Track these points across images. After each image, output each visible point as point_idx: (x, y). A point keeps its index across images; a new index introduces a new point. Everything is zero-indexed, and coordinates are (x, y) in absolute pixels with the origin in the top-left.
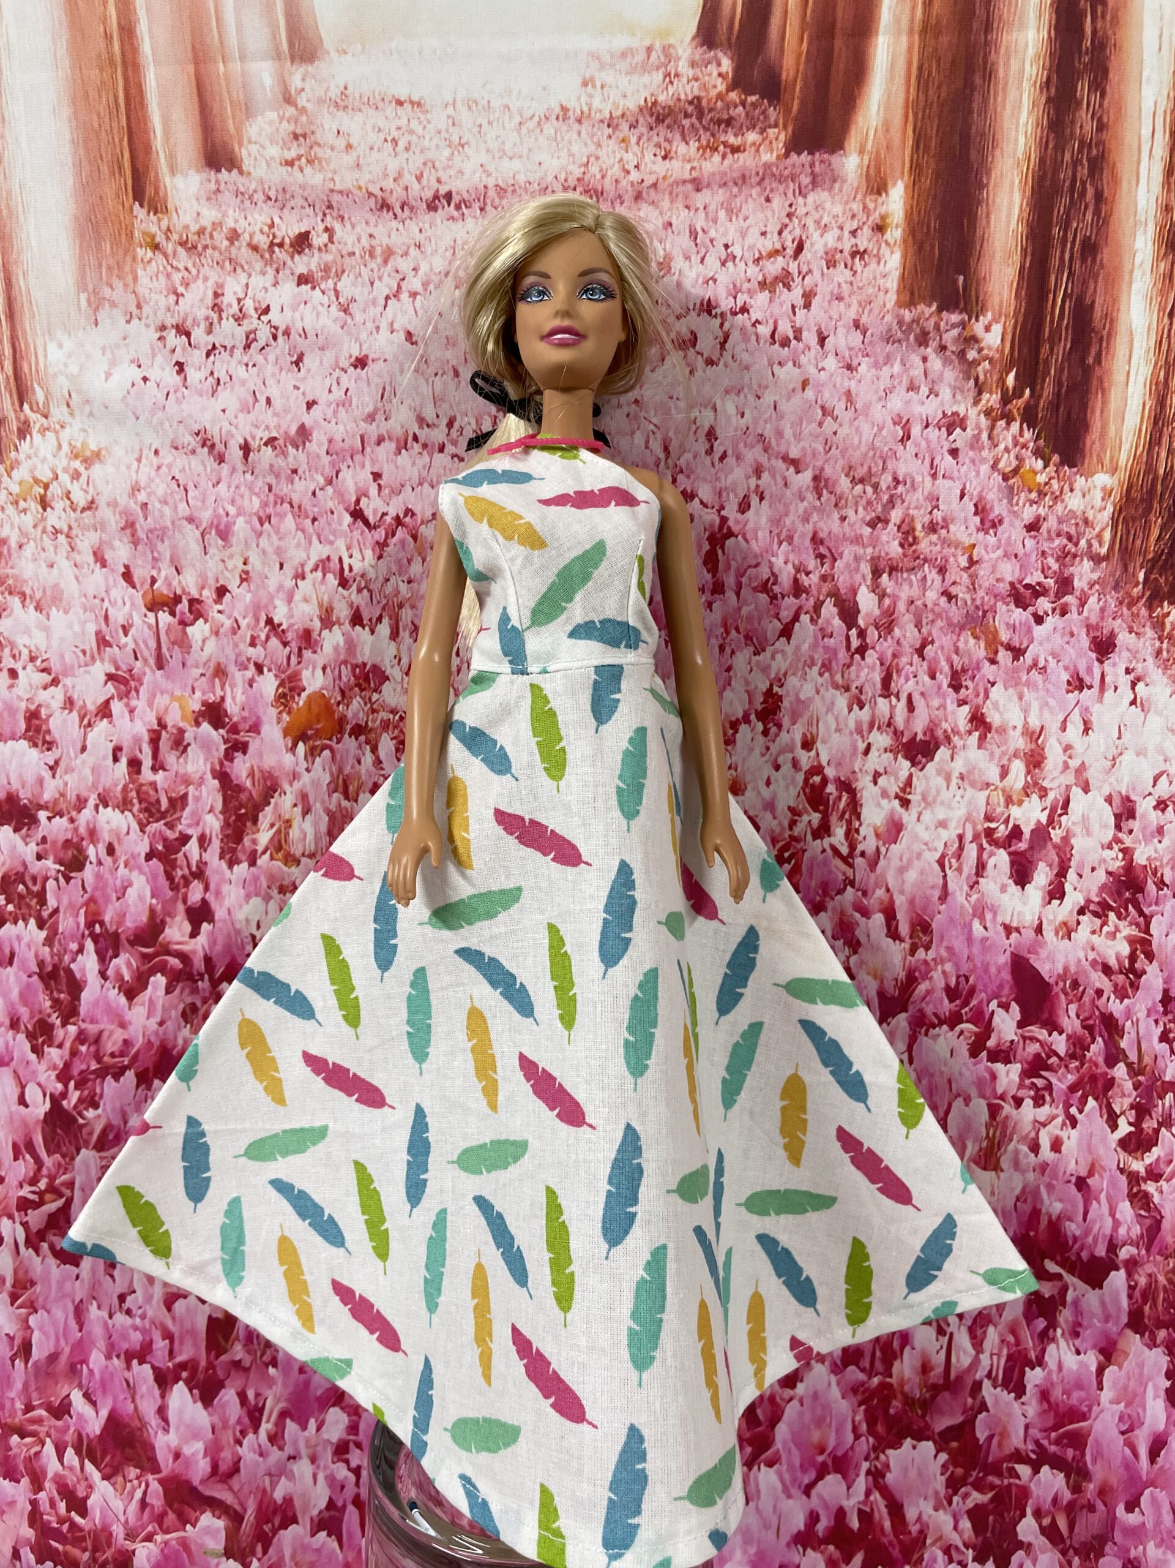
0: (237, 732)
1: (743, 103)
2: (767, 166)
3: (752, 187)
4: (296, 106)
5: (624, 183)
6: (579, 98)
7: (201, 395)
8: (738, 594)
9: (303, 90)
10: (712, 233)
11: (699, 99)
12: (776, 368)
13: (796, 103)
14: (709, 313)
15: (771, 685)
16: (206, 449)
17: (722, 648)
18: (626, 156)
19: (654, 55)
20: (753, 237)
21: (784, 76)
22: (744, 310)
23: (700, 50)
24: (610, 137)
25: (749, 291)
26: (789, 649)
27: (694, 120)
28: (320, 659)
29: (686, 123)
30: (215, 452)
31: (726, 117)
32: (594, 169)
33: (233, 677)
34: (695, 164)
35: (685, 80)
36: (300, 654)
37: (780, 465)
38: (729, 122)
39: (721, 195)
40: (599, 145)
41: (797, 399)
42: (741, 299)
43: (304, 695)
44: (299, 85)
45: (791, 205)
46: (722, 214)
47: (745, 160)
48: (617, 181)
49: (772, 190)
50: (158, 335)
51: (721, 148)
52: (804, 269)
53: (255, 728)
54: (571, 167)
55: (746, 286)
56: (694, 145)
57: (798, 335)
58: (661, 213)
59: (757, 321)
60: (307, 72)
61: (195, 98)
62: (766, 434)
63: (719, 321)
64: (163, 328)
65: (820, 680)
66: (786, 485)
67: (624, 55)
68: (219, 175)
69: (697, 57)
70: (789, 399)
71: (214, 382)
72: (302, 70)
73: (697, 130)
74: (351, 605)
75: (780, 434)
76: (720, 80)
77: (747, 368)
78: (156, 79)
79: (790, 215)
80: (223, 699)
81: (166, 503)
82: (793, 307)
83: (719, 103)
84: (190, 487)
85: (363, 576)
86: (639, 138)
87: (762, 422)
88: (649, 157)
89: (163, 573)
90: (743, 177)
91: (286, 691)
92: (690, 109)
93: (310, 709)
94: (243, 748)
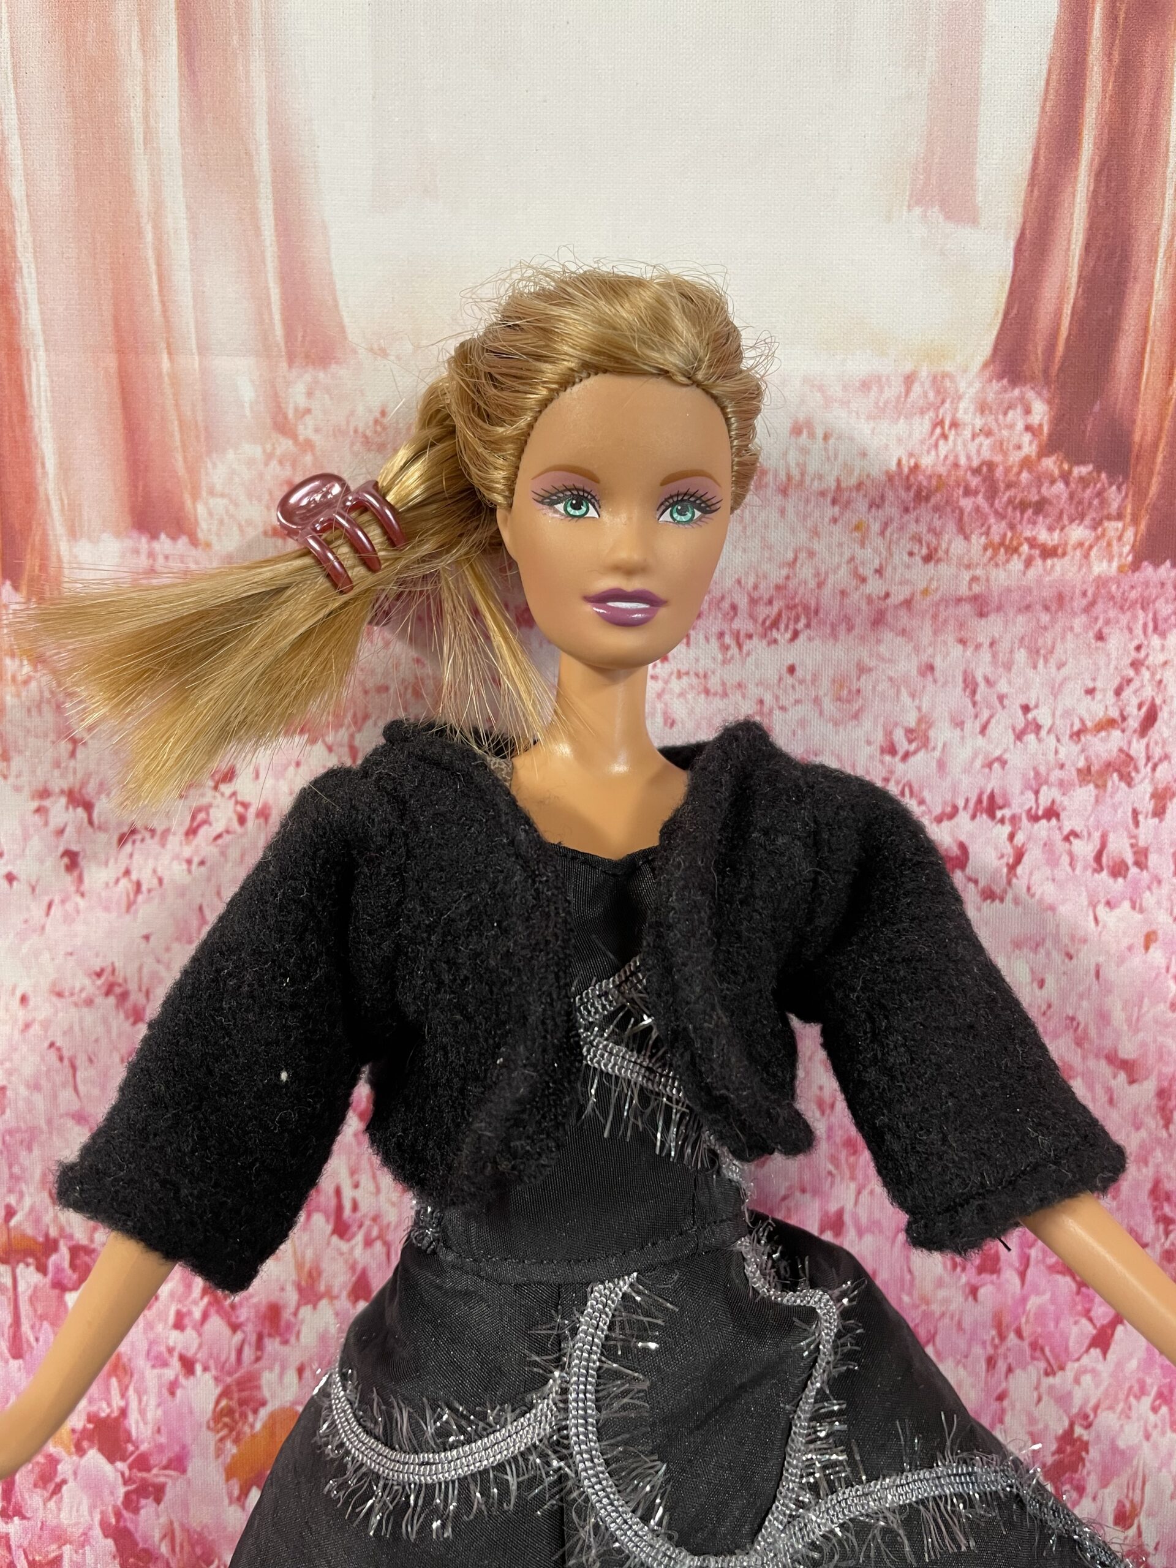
0: (148, 1469)
1: (1066, 477)
2: (1101, 582)
3: (1074, 614)
4: (294, 436)
5: (855, 596)
6: (785, 454)
7: (107, 909)
8: (1022, 1275)
9: (308, 411)
10: (1003, 687)
11: (991, 466)
12: (1101, 910)
13: (1156, 481)
14: (992, 816)
15: (1072, 1425)
16: (112, 1000)
17: (991, 1362)
18: (860, 553)
19: (917, 389)
20: (1072, 697)
21: (1137, 437)
22: (1052, 813)
23: (996, 386)
24: (835, 520)
25: (1061, 784)
26: (1105, 1368)
27: (980, 500)
28: (294, 1355)
29: (967, 503)
30: (129, 1004)
31: (1035, 498)
32: (805, 572)
33: (142, 1378)
34: (979, 572)
35: (967, 433)
36: (259, 1345)
37: (1103, 1068)
38: (1040, 507)
39: (1021, 624)
40: (815, 533)
41: (1137, 960)
42: (1047, 796)
43: (263, 1413)
44: (301, 401)
45: (1138, 648)
46: (1021, 656)
47: (1063, 569)
48: (843, 593)
49: (1107, 622)
50: (35, 804)
51: (1025, 548)
52: (1157, 752)
53: (178, 1463)
54: (766, 567)
55: (1056, 774)
56: (978, 541)
57: (1141, 858)
58: (917, 649)
59: (1074, 834)
60: (316, 382)
61: (118, 412)
62: (1081, 1018)
63: (1007, 829)
64: (44, 793)
65: (1152, 1418)
66: (1111, 1101)
67: (865, 386)
68: (156, 545)
69: (991, 397)
70: (1121, 960)
71: (131, 888)
72: (308, 377)
73: (984, 518)
74: (353, 1268)
75: (1104, 1017)
76: (1027, 438)
77: (1052, 908)
78: (50, 376)
79: (1136, 665)
80: (124, 1412)
81: (36, 1087)
82: (1135, 813)
83: (1025, 476)
84: (81, 1061)
85: (375, 1219)
86: (886, 525)
87: (1074, 998)
88: (900, 557)
89: (27, 1202)
90: (1060, 598)
91: (234, 1404)
92: (974, 482)
93: (272, 1434)
94: (158, 1493)
